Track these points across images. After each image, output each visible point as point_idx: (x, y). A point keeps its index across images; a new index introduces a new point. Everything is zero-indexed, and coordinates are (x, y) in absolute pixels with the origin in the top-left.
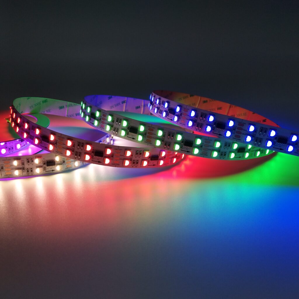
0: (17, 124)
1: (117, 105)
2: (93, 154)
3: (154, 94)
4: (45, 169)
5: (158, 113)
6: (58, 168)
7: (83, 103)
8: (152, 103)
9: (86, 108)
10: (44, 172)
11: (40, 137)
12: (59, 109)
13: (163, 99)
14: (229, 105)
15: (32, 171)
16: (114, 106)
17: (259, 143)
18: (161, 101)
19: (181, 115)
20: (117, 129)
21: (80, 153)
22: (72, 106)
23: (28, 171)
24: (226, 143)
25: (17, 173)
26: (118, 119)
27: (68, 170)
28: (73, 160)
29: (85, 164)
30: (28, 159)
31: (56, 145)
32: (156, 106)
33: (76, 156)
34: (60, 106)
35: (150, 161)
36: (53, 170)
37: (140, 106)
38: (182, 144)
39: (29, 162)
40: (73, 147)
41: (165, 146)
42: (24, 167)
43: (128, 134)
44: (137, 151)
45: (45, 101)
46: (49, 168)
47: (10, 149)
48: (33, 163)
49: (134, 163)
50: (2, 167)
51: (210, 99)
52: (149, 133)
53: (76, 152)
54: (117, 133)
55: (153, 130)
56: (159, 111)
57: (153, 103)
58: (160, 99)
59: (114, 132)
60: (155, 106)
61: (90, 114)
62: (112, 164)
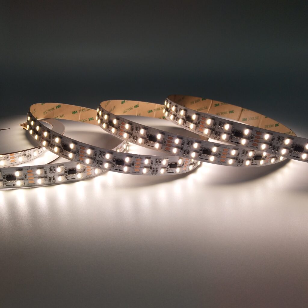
0: (35, 132)
1: (130, 109)
2: (114, 162)
3: (169, 101)
4: (66, 177)
5: (175, 120)
6: (79, 176)
7: (99, 110)
8: (167, 110)
9: (103, 116)
10: (66, 180)
11: (61, 146)
12: (73, 114)
13: (179, 106)
14: (240, 108)
15: (54, 179)
16: (127, 111)
17: (277, 151)
18: (178, 109)
19: (199, 123)
20: (137, 137)
21: (101, 162)
22: (85, 111)
23: (50, 180)
24: (244, 151)
25: (40, 181)
26: (137, 127)
27: (88, 178)
28: (93, 168)
29: (104, 172)
30: (50, 168)
31: (77, 154)
32: (173, 113)
33: (97, 165)
34: (74, 111)
35: (169, 168)
36: (74, 178)
37: (153, 111)
38: (201, 152)
39: (51, 171)
40: (95, 156)
41: (184, 154)
42: (46, 176)
43: (147, 142)
44: (157, 160)
45: (59, 107)
46: (71, 176)
47: (28, 156)
48: (55, 171)
49: (154, 171)
50: (26, 176)
51: (222, 103)
52: (168, 141)
53: (98, 161)
54: (136, 141)
55: (172, 139)
56: (176, 118)
57: (169, 110)
58: (176, 106)
59: (133, 140)
60: (171, 113)
61: (108, 122)
62: (133, 172)
